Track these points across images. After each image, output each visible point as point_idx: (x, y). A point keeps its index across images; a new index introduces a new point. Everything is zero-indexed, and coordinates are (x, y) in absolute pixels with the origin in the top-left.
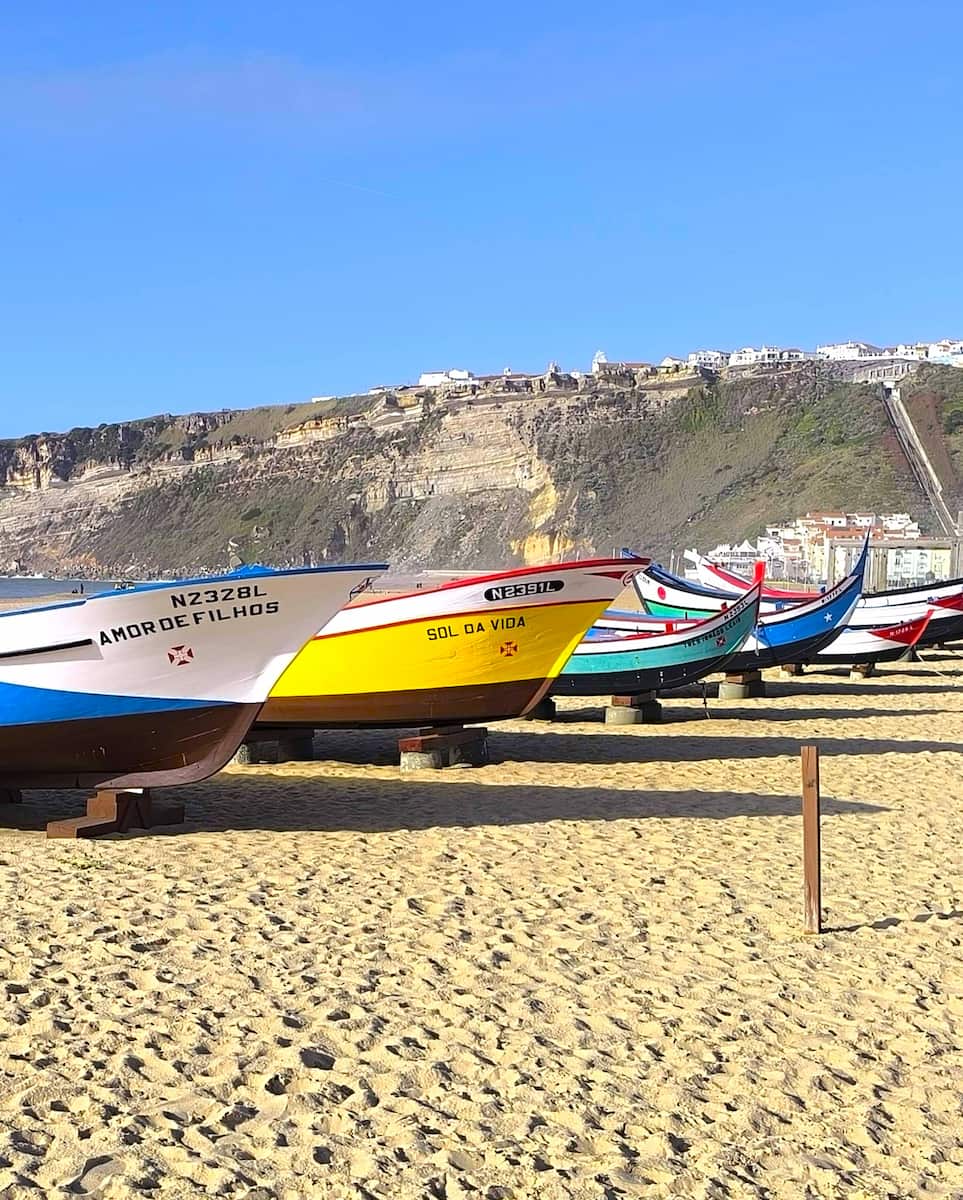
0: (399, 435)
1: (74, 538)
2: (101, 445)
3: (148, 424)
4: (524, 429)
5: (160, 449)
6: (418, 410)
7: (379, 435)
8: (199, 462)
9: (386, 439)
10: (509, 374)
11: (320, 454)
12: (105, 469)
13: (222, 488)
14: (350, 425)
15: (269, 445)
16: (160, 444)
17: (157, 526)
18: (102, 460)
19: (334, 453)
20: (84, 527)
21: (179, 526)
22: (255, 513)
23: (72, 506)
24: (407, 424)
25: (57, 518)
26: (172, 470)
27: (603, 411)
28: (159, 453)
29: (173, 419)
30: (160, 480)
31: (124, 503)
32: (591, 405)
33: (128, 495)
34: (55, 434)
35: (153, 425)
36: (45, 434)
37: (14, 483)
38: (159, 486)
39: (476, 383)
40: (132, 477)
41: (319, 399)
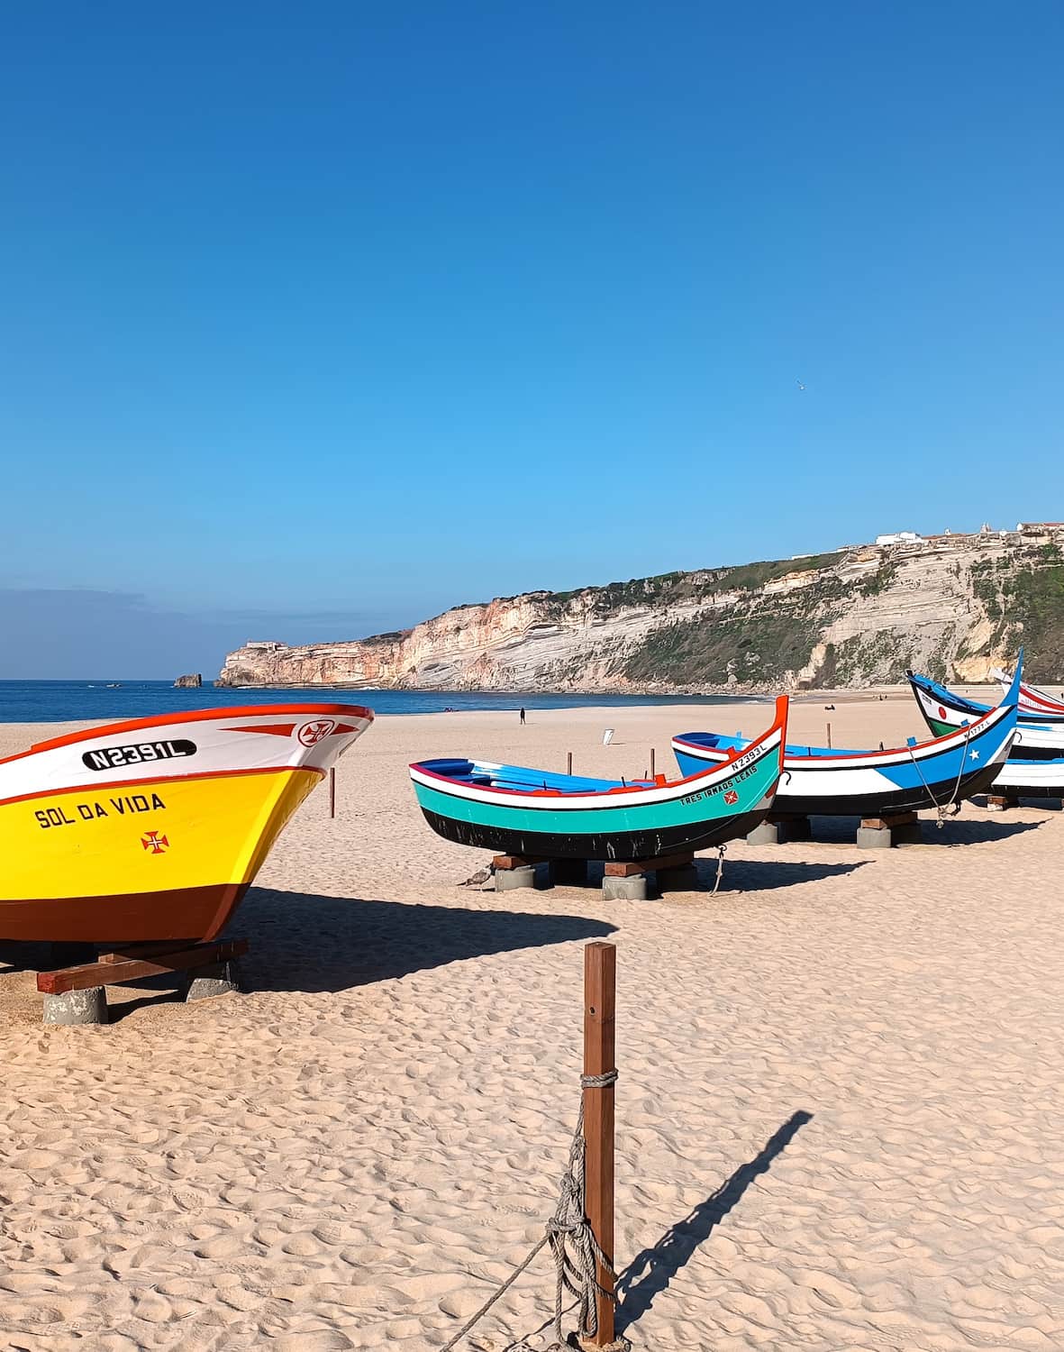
0: (861, 582)
1: (611, 662)
2: (631, 595)
3: (666, 578)
4: (962, 574)
5: (675, 596)
6: (875, 564)
7: (845, 582)
8: (704, 605)
9: (850, 585)
10: (949, 534)
11: (798, 598)
12: (633, 611)
13: (722, 624)
14: (822, 575)
15: (759, 591)
16: (675, 593)
17: (673, 654)
18: (632, 605)
19: (809, 597)
20: (618, 655)
21: (690, 653)
22: (748, 642)
23: (609, 640)
24: (867, 574)
25: (599, 649)
26: (685, 612)
27: (1026, 560)
28: (673, 599)
29: (685, 575)
30: (674, 619)
31: (647, 637)
32: (1016, 556)
33: (650, 631)
34: (597, 588)
35: (669, 579)
36: (590, 588)
37: (567, 624)
38: (673, 624)
39: (922, 541)
40: (654, 617)
41: (796, 557)
